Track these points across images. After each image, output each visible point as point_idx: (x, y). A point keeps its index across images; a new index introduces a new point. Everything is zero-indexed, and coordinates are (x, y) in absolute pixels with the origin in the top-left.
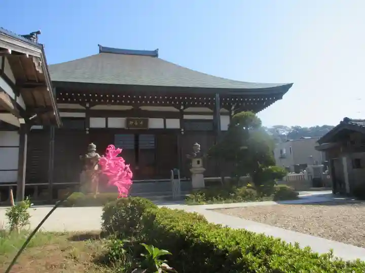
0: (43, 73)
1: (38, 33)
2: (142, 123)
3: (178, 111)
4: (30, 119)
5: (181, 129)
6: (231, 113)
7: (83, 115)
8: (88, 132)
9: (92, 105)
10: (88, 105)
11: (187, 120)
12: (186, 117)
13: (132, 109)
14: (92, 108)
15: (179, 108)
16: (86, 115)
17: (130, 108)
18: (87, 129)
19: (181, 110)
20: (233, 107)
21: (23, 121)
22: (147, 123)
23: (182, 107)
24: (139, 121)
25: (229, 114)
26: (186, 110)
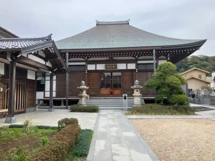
0: (55, 52)
1: (52, 34)
2: (114, 67)
3: (134, 59)
4: (54, 71)
5: (136, 69)
6: (167, 58)
7: (84, 63)
8: (86, 72)
9: (88, 58)
10: (86, 58)
11: (139, 64)
12: (139, 62)
13: (109, 59)
14: (89, 60)
16: (86, 63)
17: (108, 58)
18: (86, 71)
19: (136, 58)
20: (169, 55)
21: (50, 72)
22: (116, 67)
23: (137, 57)
24: (112, 66)
25: (166, 59)
26: (139, 58)
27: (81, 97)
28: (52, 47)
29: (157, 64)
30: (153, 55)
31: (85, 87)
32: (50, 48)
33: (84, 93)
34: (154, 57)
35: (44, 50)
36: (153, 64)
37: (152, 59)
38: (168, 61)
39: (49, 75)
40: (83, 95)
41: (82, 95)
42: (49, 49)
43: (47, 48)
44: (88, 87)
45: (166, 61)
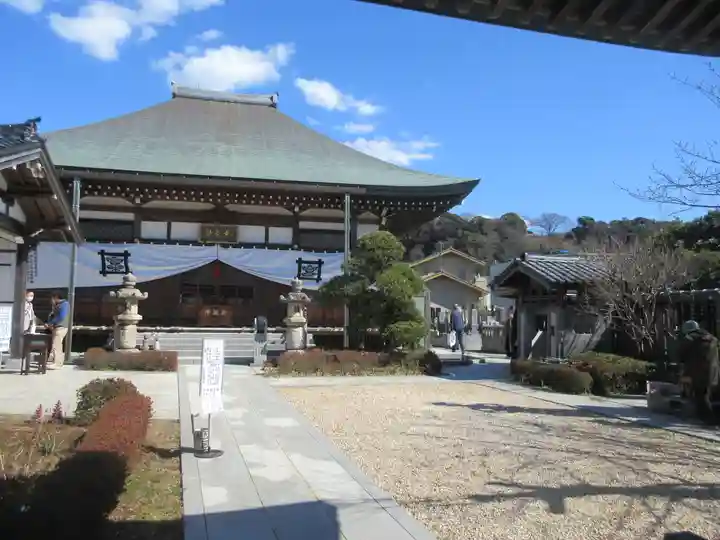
0: (45, 178)
1: (39, 120)
2: (227, 234)
3: (291, 214)
4: (33, 235)
5: (293, 245)
6: (381, 220)
7: (130, 216)
9: (145, 200)
10: (138, 201)
11: (304, 231)
12: (303, 225)
13: (213, 209)
14: (145, 206)
15: (291, 209)
16: (136, 217)
17: (209, 206)
19: (296, 214)
20: (384, 212)
21: (20, 240)
22: (235, 234)
23: (297, 209)
24: (222, 231)
25: (378, 222)
26: (304, 213)
27: (124, 324)
28: (39, 160)
29: (353, 235)
30: (343, 208)
31: (138, 293)
32: (33, 163)
33: (133, 313)
34: (347, 214)
35: (15, 168)
36: (343, 232)
37: (341, 220)
38: (382, 228)
39: (15, 248)
40: (130, 318)
41: (128, 317)
42: (28, 167)
43: (24, 164)
44: (146, 294)
45: (377, 227)
